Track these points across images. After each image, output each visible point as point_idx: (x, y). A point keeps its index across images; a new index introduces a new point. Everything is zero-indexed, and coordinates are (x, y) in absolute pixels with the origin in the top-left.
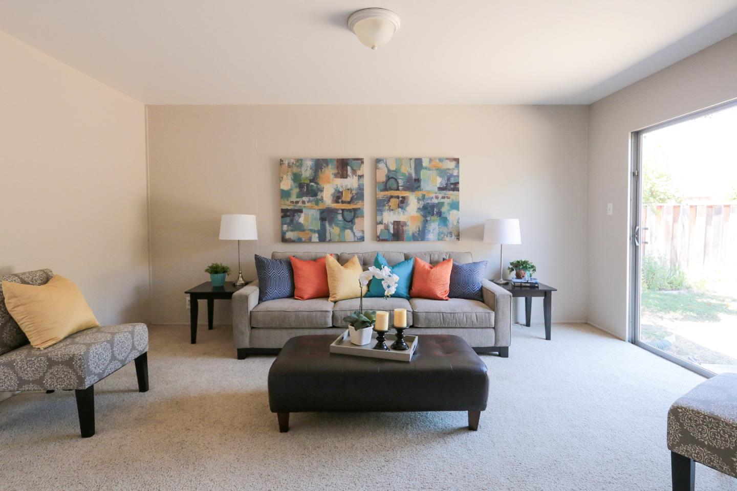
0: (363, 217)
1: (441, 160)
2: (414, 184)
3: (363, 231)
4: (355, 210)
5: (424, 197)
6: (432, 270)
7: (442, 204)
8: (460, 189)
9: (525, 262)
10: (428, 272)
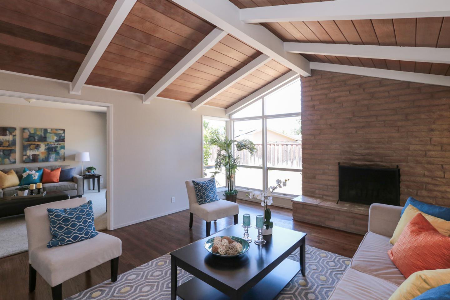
0: (16, 153)
1: (57, 130)
2: (43, 139)
3: (15, 159)
4: (11, 150)
5: (48, 144)
6: (52, 172)
7: (57, 147)
8: (65, 141)
9: (91, 167)
10: (49, 173)
